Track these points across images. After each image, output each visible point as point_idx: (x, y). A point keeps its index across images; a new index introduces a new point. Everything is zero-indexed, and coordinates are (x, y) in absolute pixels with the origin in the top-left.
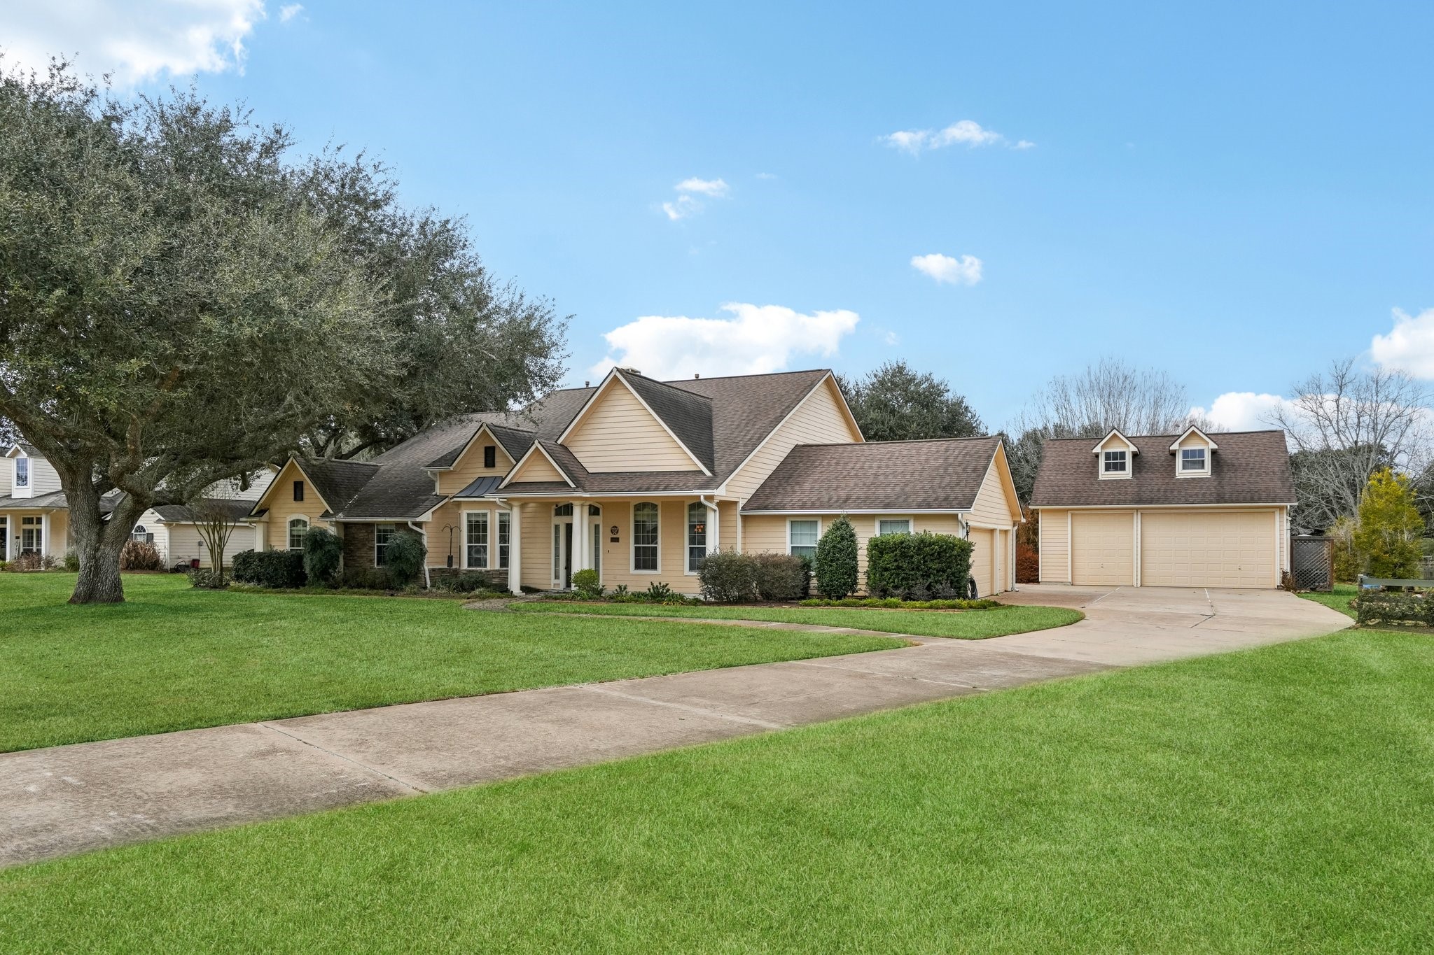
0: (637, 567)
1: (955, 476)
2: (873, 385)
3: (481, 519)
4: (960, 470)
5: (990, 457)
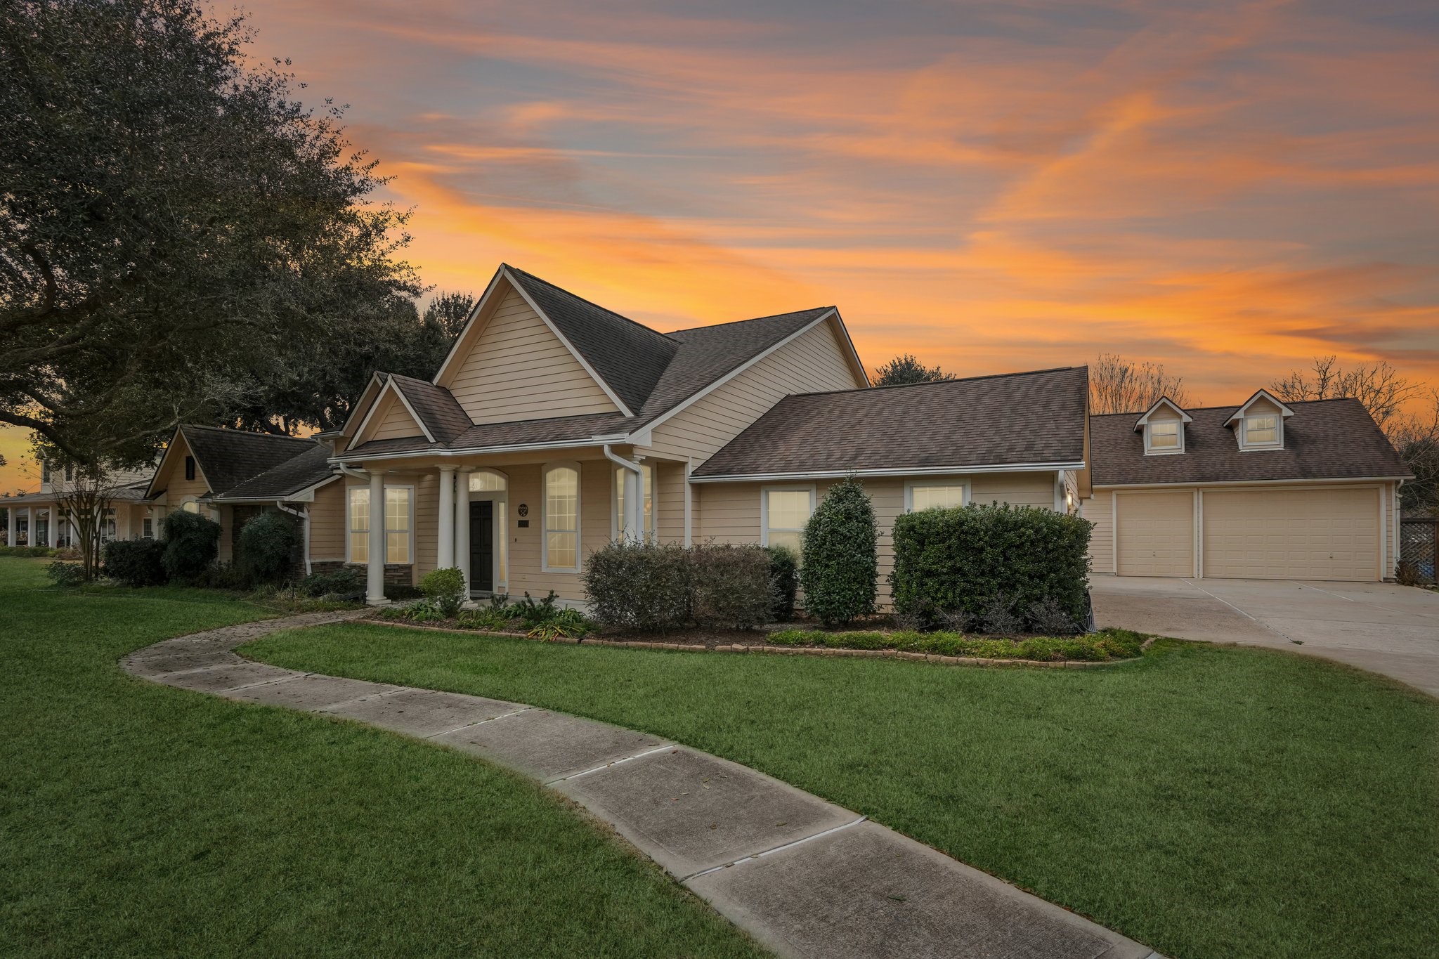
0: (551, 563)
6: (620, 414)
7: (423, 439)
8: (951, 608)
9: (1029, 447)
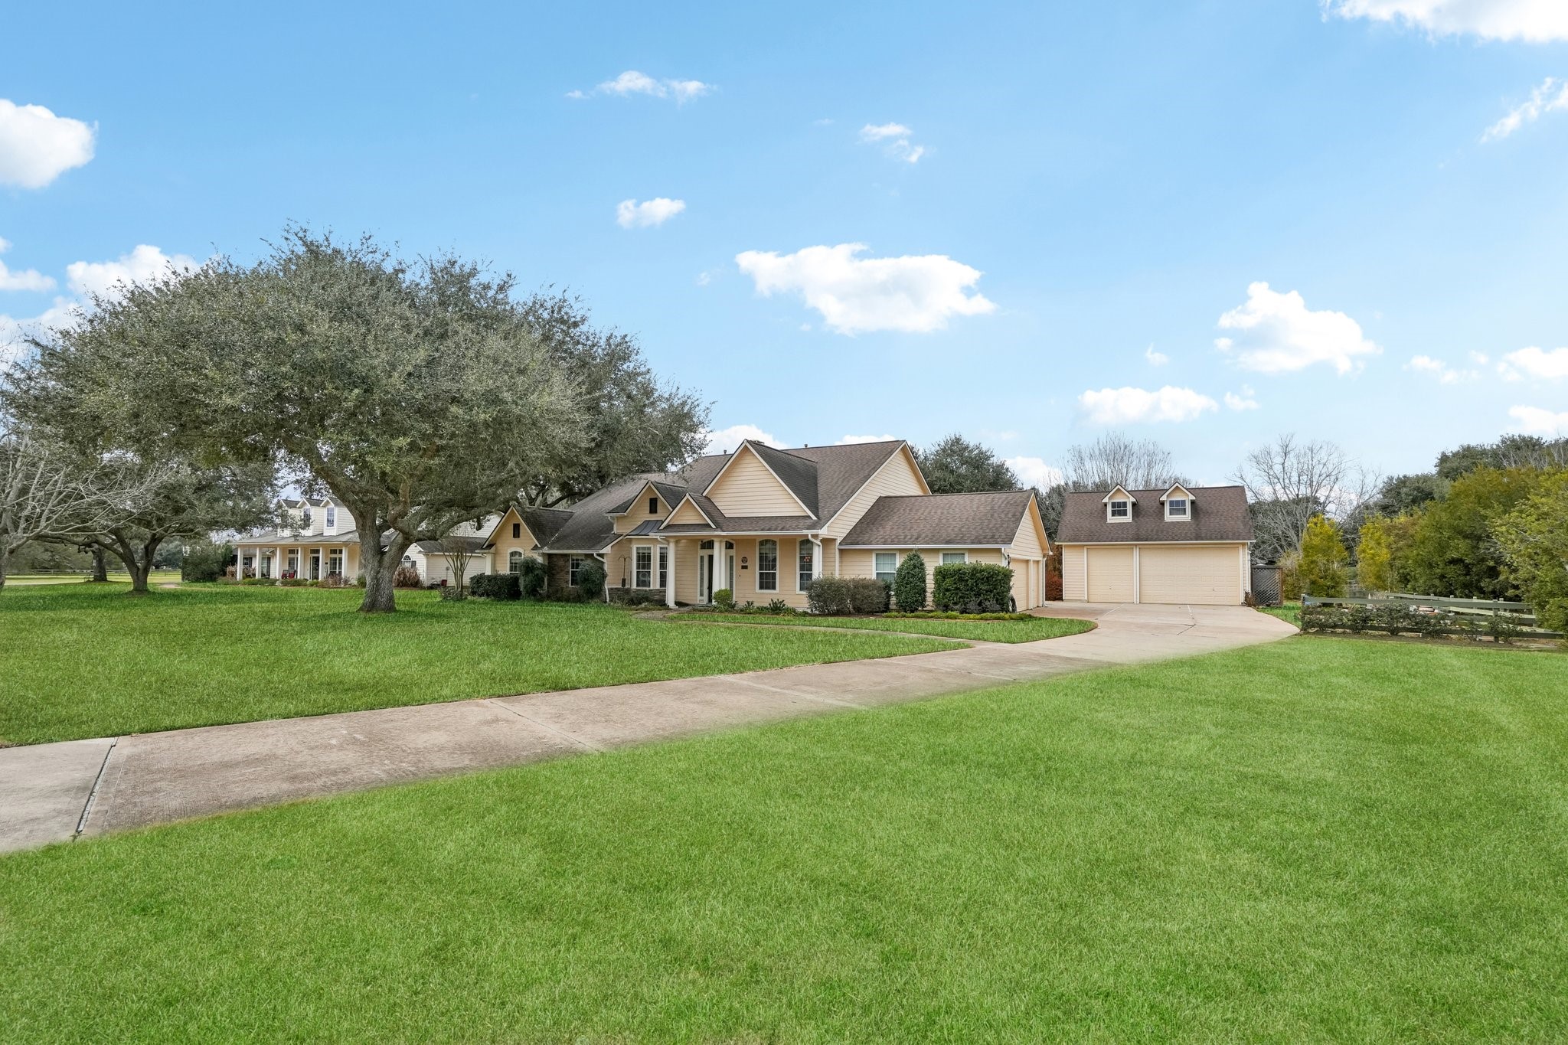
0: (761, 587)
1: (999, 520)
2: (937, 452)
3: (646, 551)
4: (1003, 516)
5: (1025, 505)
6: (809, 517)
7: (708, 525)
8: (955, 604)
9: (993, 537)
